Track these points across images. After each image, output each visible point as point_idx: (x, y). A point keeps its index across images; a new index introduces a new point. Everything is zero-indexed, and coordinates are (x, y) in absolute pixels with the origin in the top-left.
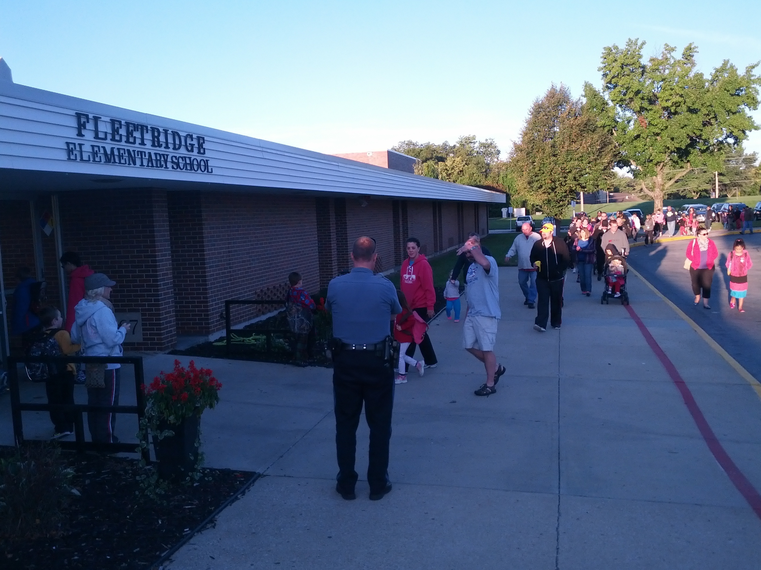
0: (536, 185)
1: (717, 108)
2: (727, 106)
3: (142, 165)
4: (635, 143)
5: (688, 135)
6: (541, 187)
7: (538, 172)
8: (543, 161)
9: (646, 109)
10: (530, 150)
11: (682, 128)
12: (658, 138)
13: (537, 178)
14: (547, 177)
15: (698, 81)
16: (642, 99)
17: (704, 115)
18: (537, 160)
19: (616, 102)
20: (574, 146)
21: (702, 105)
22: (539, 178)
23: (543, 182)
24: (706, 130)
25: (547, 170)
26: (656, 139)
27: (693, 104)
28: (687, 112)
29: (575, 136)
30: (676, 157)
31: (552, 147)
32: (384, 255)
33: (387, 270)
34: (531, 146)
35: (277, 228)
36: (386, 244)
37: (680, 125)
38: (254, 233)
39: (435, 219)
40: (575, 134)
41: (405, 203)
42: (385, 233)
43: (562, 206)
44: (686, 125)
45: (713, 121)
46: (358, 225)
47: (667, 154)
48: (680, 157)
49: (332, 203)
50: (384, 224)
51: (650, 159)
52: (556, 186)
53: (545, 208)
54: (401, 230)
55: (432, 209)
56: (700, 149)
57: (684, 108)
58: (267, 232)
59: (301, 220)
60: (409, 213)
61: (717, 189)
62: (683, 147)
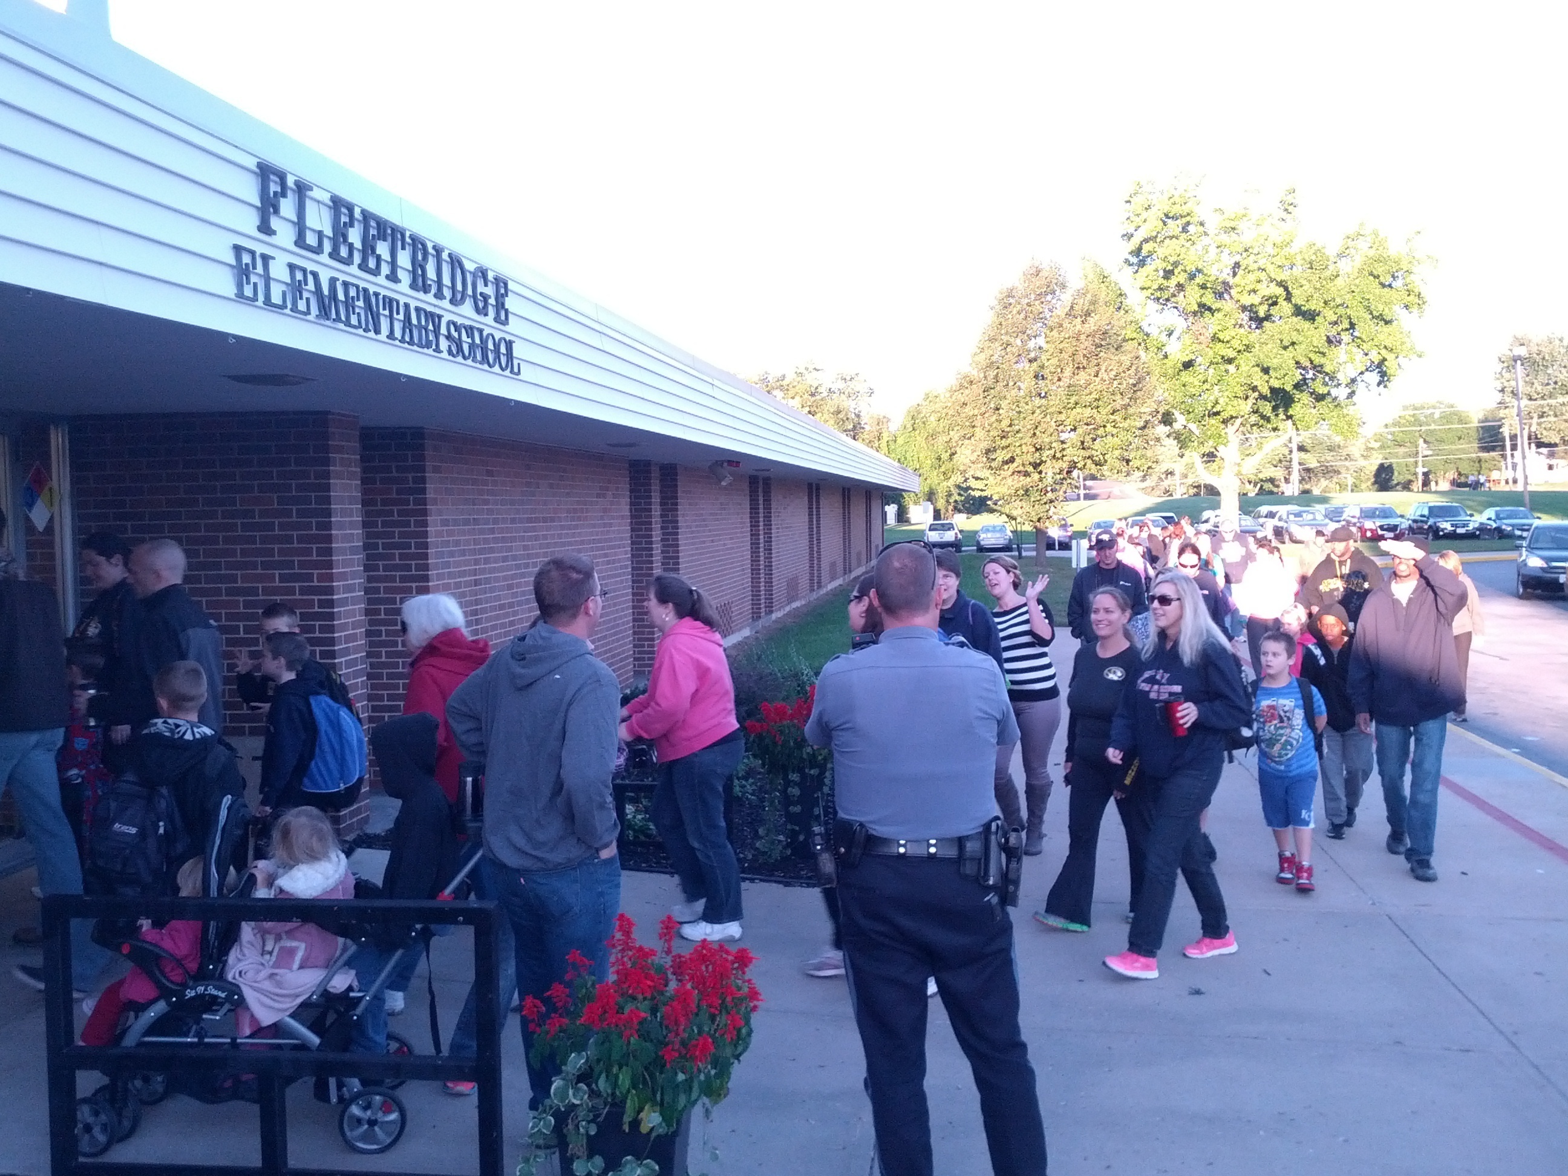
0: (1001, 456)
1: (1358, 313)
2: (1376, 307)
3: (391, 336)
4: (1185, 376)
5: (1297, 363)
6: (1012, 460)
7: (1008, 429)
8: (1018, 406)
9: (1209, 309)
10: (990, 382)
11: (1285, 348)
12: (1231, 368)
13: (1004, 442)
14: (1027, 440)
15: (1318, 255)
16: (1203, 287)
17: (1330, 324)
18: (1004, 404)
19: (1150, 291)
20: (1082, 377)
21: (1326, 303)
22: (1009, 441)
23: (1018, 451)
24: (1331, 353)
25: (1027, 425)
26: (1227, 371)
27: (1308, 301)
28: (1292, 315)
29: (1085, 356)
30: (1267, 408)
31: (1036, 377)
32: (735, 597)
33: (740, 630)
34: (992, 374)
35: (562, 527)
36: (738, 571)
37: (1282, 341)
38: (523, 539)
39: (811, 521)
40: (1085, 352)
41: (767, 483)
42: (737, 547)
43: (1051, 501)
44: (1293, 344)
45: (1346, 337)
46: (697, 526)
47: (1251, 401)
48: (1275, 409)
49: (655, 474)
50: (736, 528)
51: (1215, 410)
52: (1044, 459)
53: (1016, 504)
54: (762, 541)
55: (806, 498)
56: (1312, 394)
57: (1285, 308)
58: (545, 537)
59: (605, 510)
60: (774, 505)
61: (1295, 477)
62: (1288, 388)
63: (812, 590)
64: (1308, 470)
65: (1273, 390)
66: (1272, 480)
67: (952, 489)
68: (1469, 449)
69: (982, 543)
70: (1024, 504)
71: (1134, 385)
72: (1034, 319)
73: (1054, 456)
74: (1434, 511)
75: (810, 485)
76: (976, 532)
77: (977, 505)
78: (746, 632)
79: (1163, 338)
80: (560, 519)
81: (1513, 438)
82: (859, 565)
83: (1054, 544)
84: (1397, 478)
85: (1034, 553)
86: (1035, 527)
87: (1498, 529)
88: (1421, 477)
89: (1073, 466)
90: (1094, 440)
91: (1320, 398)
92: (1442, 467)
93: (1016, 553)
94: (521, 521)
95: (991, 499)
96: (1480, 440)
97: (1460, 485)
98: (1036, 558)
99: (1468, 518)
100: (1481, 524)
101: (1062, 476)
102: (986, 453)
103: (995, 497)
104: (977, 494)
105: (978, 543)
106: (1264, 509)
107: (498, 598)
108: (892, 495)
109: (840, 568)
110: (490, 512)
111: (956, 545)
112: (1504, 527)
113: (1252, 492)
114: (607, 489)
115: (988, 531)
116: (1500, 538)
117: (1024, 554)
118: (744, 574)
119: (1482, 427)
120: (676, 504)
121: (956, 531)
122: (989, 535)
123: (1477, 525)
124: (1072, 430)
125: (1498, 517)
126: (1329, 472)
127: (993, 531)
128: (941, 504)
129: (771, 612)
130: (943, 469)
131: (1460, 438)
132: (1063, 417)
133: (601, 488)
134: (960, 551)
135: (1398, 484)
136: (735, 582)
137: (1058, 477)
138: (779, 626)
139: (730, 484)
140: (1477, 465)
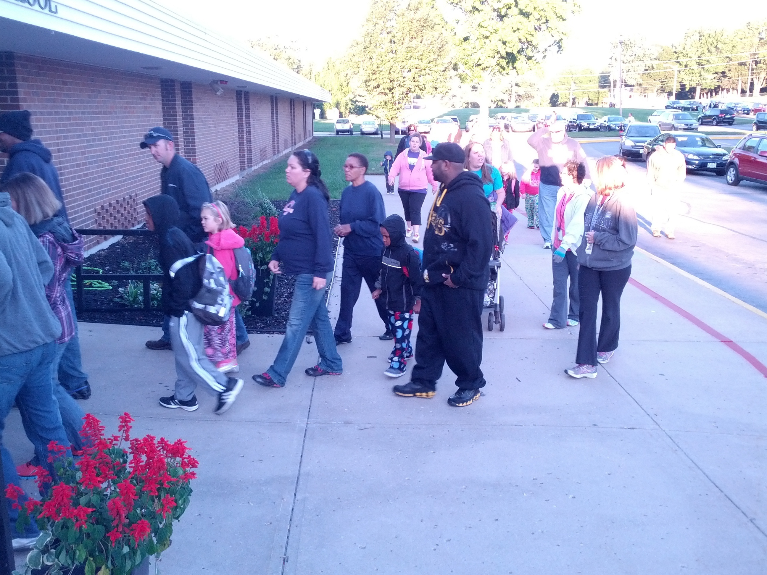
0: (373, 84)
1: (550, 14)
2: (559, 11)
4: (465, 45)
6: (378, 86)
7: (376, 70)
8: (381, 57)
10: (367, 44)
11: (514, 31)
13: (374, 77)
14: (387, 76)
17: (536, 20)
18: (374, 56)
20: (414, 43)
22: (377, 76)
23: (381, 82)
24: (536, 35)
25: (385, 68)
26: (485, 43)
27: (526, 7)
28: (518, 14)
29: (415, 31)
30: (504, 63)
31: (391, 42)
32: (229, 158)
33: (233, 176)
34: (368, 39)
35: (118, 117)
36: (231, 144)
37: (513, 28)
38: (90, 124)
39: (273, 117)
40: (416, 29)
41: (247, 94)
42: (231, 130)
43: (398, 109)
44: (518, 29)
45: (544, 27)
46: (205, 118)
47: (496, 59)
48: (508, 63)
49: (178, 88)
50: (228, 119)
51: (479, 63)
52: (394, 86)
53: (379, 110)
54: (244, 127)
55: (270, 104)
56: (526, 56)
57: (514, 11)
58: (106, 123)
59: (146, 108)
60: (251, 107)
61: (513, 99)
62: (515, 52)
63: (274, 154)
64: (519, 96)
65: (507, 53)
66: (502, 101)
67: (348, 102)
68: (595, 86)
69: (363, 130)
70: (384, 110)
71: (440, 48)
72: (390, 10)
73: (400, 85)
74: (580, 117)
75: (272, 97)
76: (360, 125)
77: (361, 110)
78: (237, 177)
79: (455, 25)
80: (116, 113)
81: (615, 82)
82: (300, 141)
83: (399, 131)
84: (560, 100)
85: (389, 136)
86: (390, 123)
87: (609, 127)
88: (571, 101)
89: (409, 90)
90: (420, 77)
91: (529, 58)
92: (581, 96)
93: (380, 136)
94: (89, 113)
95: (367, 107)
96: (599, 82)
97: (588, 104)
98: (390, 138)
99: (595, 121)
100: (601, 124)
101: (403, 96)
102: (365, 82)
103: (370, 107)
104: (360, 104)
105: (361, 130)
106: (499, 115)
107: (76, 160)
108: (317, 104)
109: (289, 142)
110: (66, 107)
111: (350, 132)
112: (611, 125)
113: (493, 106)
114: (146, 95)
115: (366, 124)
116: (609, 131)
117: (384, 136)
118: (235, 146)
119: (601, 76)
120: (192, 105)
121: (350, 123)
122: (367, 126)
123: (599, 124)
124: (409, 71)
125: (609, 120)
126: (529, 97)
127: (369, 124)
128: (343, 109)
129: (251, 166)
130: (343, 91)
131: (590, 81)
132: (404, 64)
133: (143, 94)
134: (353, 134)
135: (560, 104)
136: (229, 150)
137: (401, 96)
138: (256, 174)
139: (222, 94)
140: (597, 95)
